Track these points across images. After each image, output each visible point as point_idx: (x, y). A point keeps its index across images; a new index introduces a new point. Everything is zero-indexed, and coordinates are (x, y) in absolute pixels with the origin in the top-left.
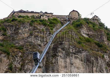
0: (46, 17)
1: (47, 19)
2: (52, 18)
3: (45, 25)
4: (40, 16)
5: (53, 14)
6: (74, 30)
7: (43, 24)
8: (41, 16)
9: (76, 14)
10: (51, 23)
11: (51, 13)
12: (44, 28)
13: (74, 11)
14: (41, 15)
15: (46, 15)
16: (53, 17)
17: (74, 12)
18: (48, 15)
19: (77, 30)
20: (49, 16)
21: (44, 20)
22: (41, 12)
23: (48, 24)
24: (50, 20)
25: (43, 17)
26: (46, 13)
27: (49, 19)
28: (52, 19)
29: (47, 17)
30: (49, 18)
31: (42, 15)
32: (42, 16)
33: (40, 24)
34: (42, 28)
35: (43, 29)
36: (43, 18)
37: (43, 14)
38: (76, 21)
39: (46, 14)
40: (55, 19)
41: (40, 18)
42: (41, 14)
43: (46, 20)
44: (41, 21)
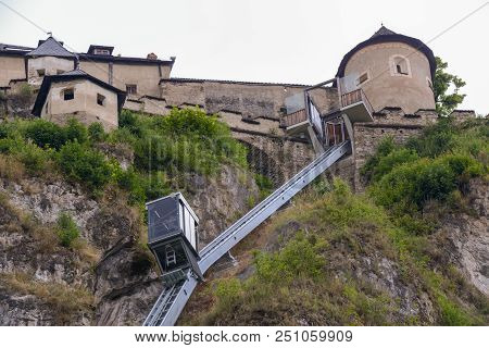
0: (100, 100)
1: (114, 122)
2: (159, 109)
3: (87, 179)
4: (36, 83)
5: (169, 64)
6: (388, 233)
7: (64, 168)
8: (43, 92)
9: (408, 67)
10: (148, 161)
11: (152, 61)
12: (79, 208)
13: (384, 37)
14: (49, 81)
15: (105, 79)
16: (175, 95)
17: (393, 53)
18: (121, 76)
19: (419, 232)
20: (132, 88)
21: (74, 134)
22: (50, 46)
23: (124, 166)
24: (137, 132)
25: (69, 95)
26: (102, 55)
27: (126, 121)
28: (158, 123)
29: (111, 98)
30: (135, 107)
31: (60, 78)
33: (32, 168)
34: (54, 216)
35: (64, 222)
36: (68, 107)
37: (67, 67)
38: (411, 144)
39: (98, 70)
40: (187, 124)
41: (37, 111)
42: (53, 66)
43: (96, 129)
44: (43, 137)
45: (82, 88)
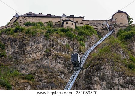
0: (72, 24)
1: (74, 28)
2: (82, 25)
3: (70, 37)
4: (62, 22)
5: (83, 18)
6: (121, 45)
7: (66, 36)
9: (124, 17)
10: (80, 34)
11: (80, 17)
12: (69, 42)
13: (119, 12)
14: (64, 21)
15: (73, 21)
16: (84, 23)
18: (75, 20)
19: (126, 44)
20: (77, 22)
21: (68, 30)
22: (64, 16)
23: (76, 35)
24: (78, 29)
25: (67, 24)
26: (72, 17)
27: (76, 27)
28: (82, 28)
29: (74, 24)
30: (78, 25)
31: (66, 21)
32: (65, 23)
33: (61, 35)
34: (65, 43)
35: (67, 44)
36: (67, 25)
37: (67, 19)
38: (125, 30)
39: (72, 19)
40: (87, 28)
41: (62, 26)
42: (64, 19)
43: (72, 29)
44: (63, 31)
45: (69, 22)
